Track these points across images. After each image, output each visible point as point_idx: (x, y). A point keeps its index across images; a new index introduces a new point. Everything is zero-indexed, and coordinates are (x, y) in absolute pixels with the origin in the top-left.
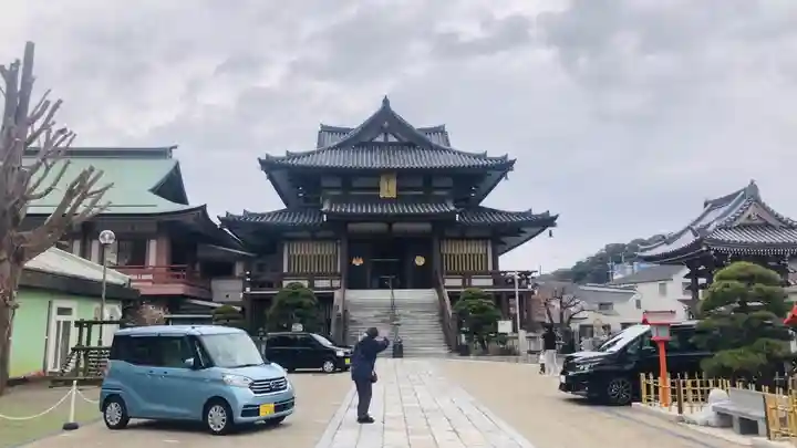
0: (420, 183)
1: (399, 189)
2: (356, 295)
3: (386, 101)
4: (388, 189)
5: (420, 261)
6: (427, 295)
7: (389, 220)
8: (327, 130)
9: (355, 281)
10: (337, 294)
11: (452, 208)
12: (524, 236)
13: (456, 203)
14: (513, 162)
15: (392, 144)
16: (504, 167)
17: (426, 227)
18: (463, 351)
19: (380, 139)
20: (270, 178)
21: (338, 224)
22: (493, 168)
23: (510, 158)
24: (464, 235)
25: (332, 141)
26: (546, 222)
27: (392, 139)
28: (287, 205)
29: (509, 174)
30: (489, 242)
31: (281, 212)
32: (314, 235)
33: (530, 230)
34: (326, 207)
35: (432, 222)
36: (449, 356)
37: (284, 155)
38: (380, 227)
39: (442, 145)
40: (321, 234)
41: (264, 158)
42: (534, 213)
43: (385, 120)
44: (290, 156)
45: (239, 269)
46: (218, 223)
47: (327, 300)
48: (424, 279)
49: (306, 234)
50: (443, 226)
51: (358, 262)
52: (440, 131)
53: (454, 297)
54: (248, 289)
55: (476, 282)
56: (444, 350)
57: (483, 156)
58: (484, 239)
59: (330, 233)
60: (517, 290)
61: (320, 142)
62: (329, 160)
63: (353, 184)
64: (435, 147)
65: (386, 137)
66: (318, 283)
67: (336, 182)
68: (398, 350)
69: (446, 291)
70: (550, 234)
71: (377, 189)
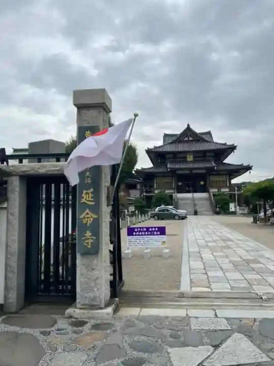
0: (201, 155)
1: (194, 157)
2: (180, 195)
3: (188, 125)
4: (190, 158)
5: (202, 183)
6: (205, 195)
7: (191, 169)
8: (166, 136)
9: (180, 190)
10: (174, 195)
11: (214, 164)
12: (240, 173)
13: (215, 163)
14: (236, 146)
15: (191, 140)
16: (233, 148)
17: (204, 171)
18: (217, 213)
19: (187, 139)
20: (149, 156)
21: (173, 171)
22: (229, 148)
23: (235, 145)
24: (219, 173)
26: (248, 168)
27: (191, 139)
28: (154, 165)
29: (235, 150)
30: (228, 176)
31: (151, 168)
32: (164, 175)
33: (242, 171)
34: (168, 166)
35: (207, 169)
36: (213, 215)
37: (153, 147)
38: (188, 172)
39: (211, 140)
40: (168, 175)
41: (147, 149)
42: (244, 165)
43: (188, 131)
44: (155, 148)
45: (138, 186)
47: (171, 196)
48: (204, 189)
49: (162, 175)
50: (210, 171)
51: (180, 184)
52: (209, 133)
53: (214, 195)
54: (144, 194)
55: (223, 190)
56: (211, 213)
57: (225, 144)
58: (226, 174)
59: (170, 175)
60: (236, 192)
61: (164, 141)
62: (169, 148)
63: (177, 156)
64: (207, 141)
65: (189, 138)
66: (167, 191)
67: (171, 156)
68: (196, 213)
69: (211, 194)
70: (250, 173)
71: (186, 158)
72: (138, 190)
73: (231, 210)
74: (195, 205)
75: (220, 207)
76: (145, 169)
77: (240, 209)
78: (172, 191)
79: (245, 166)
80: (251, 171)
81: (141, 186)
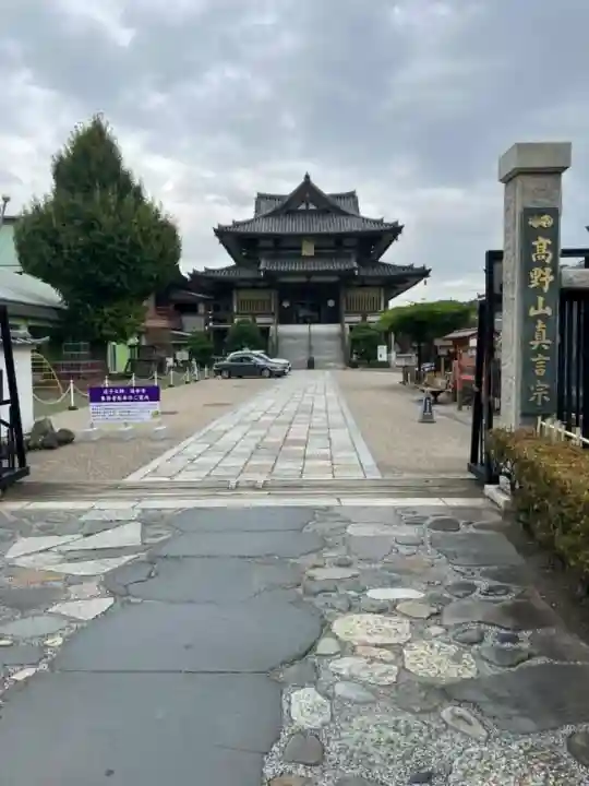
0: (332, 243)
1: (316, 248)
2: (285, 329)
3: (307, 177)
4: (308, 250)
5: (331, 303)
6: (334, 328)
7: (309, 274)
8: (261, 197)
9: (285, 318)
10: (271, 327)
11: (355, 265)
12: (408, 284)
13: (358, 261)
14: (402, 227)
15: (312, 210)
16: (395, 230)
17: (333, 279)
18: (354, 366)
19: (303, 207)
20: (222, 242)
21: (271, 278)
22: (388, 231)
23: (400, 224)
24: (364, 284)
25: (267, 209)
26: (423, 274)
27: (312, 207)
28: (235, 262)
29: (399, 236)
30: (382, 290)
32: (254, 285)
33: (411, 280)
34: (262, 267)
35: (339, 276)
36: (344, 369)
37: (231, 224)
38: (303, 279)
39: (352, 211)
40: (262, 284)
41: (217, 227)
42: (415, 266)
43: (307, 189)
44: (236, 224)
45: (201, 309)
46: (188, 277)
47: (265, 332)
48: (333, 317)
49: (249, 284)
50: (347, 278)
51: (286, 305)
52: (352, 196)
53: (352, 329)
54: (211, 324)
55: (370, 319)
56: (341, 365)
57: (380, 222)
58: (380, 286)
61: (257, 210)
62: (265, 227)
63: (282, 245)
64: (345, 214)
65: (307, 205)
66: (259, 320)
67: (270, 244)
68: (311, 365)
69: (347, 326)
70: (425, 283)
71: (300, 248)
72: (201, 315)
73: (380, 359)
74: (310, 348)
75: (360, 353)
76: (214, 271)
77: (397, 357)
78: (269, 320)
79: (417, 269)
80: (427, 279)
81: (207, 309)
